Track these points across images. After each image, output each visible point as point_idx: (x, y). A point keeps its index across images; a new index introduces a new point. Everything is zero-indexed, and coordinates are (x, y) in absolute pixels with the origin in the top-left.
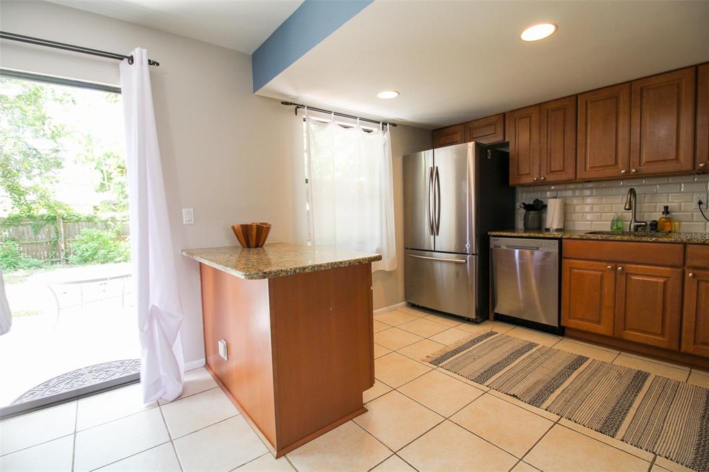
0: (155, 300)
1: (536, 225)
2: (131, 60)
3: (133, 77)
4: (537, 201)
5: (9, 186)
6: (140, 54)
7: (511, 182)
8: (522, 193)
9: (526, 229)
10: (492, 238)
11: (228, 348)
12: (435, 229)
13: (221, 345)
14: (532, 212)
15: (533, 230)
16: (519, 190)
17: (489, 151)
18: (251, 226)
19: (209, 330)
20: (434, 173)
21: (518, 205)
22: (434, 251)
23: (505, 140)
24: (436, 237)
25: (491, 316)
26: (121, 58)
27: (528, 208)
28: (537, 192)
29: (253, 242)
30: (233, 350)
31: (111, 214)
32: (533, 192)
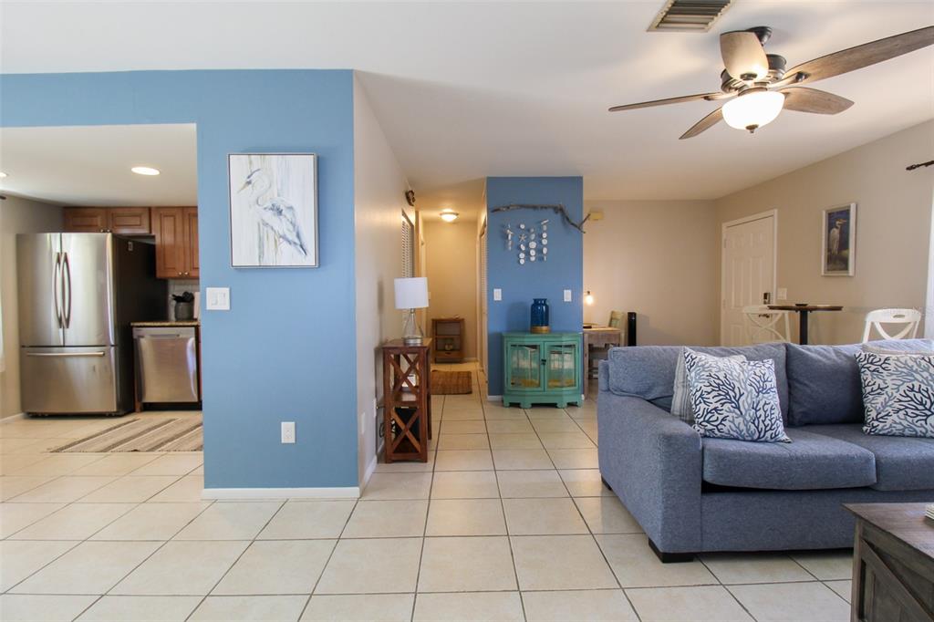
1: (186, 315)
4: (186, 293)
7: (159, 274)
8: (174, 284)
9: (178, 320)
10: (134, 329)
12: (64, 322)
14: (182, 304)
15: (183, 320)
16: (171, 283)
17: (130, 243)
20: (63, 259)
21: (170, 296)
22: (64, 346)
23: (151, 232)
24: (66, 330)
25: (138, 406)
27: (178, 299)
28: (188, 285)
32: (185, 284)
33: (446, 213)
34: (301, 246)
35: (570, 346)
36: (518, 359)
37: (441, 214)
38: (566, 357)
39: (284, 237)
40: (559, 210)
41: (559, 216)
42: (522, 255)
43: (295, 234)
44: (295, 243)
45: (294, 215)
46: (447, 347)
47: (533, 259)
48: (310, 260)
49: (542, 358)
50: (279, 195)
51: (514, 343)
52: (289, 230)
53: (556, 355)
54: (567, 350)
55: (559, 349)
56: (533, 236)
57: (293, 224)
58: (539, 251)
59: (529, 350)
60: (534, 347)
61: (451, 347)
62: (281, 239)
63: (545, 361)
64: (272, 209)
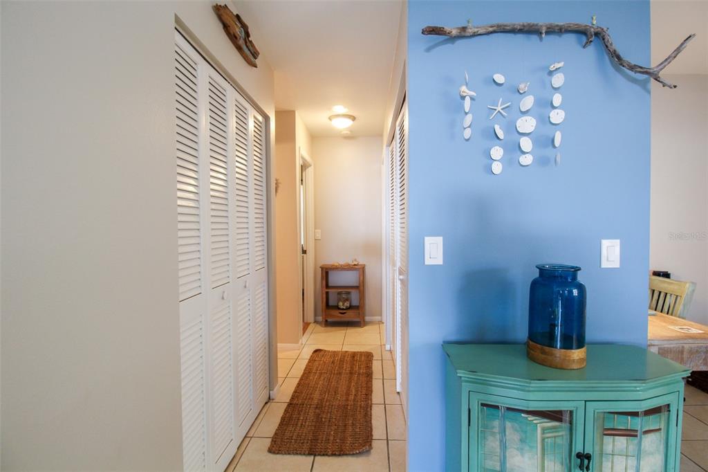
33: (338, 116)
35: (655, 411)
36: (504, 446)
37: (330, 119)
38: (650, 442)
40: (592, 36)
41: (591, 52)
42: (497, 152)
46: (341, 304)
47: (527, 160)
49: (578, 448)
51: (491, 400)
53: (621, 442)
54: (652, 422)
55: (631, 423)
56: (528, 102)
58: (544, 141)
59: (542, 424)
60: (555, 416)
61: (347, 304)
63: (588, 457)
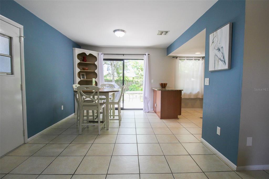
0: (146, 96)
2: (145, 55)
3: (146, 57)
5: (117, 72)
6: (147, 54)
11: (156, 105)
13: (156, 104)
18: (163, 84)
19: (154, 102)
26: (144, 54)
29: (163, 87)
30: (157, 105)
31: (137, 80)
34: (224, 61)
39: (220, 59)
43: (223, 57)
44: (223, 61)
45: (223, 50)
48: (226, 67)
50: (219, 44)
52: (221, 56)
57: (222, 53)
62: (219, 60)
64: (218, 50)
